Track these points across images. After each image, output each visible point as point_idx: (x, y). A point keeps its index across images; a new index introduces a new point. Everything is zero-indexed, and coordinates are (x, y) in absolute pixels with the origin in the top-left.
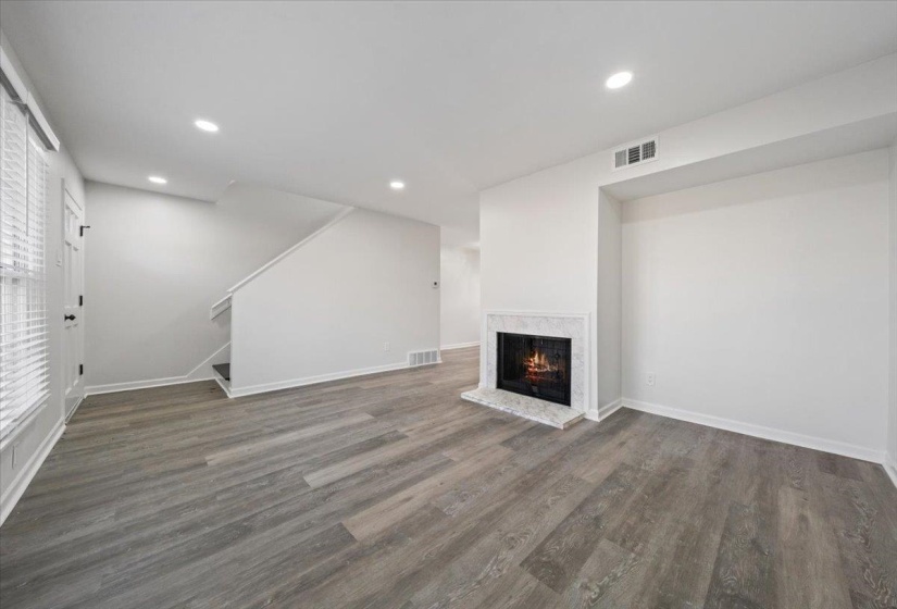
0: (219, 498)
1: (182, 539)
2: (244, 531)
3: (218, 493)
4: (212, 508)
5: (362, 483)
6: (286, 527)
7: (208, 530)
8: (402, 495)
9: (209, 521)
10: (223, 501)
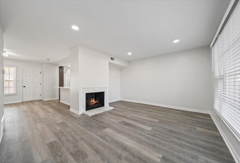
0: (169, 140)
1: (182, 138)
2: (170, 131)
3: (168, 142)
4: (172, 139)
5: (146, 123)
6: (164, 127)
7: (176, 136)
8: (146, 119)
9: (175, 137)
10: (169, 139)
